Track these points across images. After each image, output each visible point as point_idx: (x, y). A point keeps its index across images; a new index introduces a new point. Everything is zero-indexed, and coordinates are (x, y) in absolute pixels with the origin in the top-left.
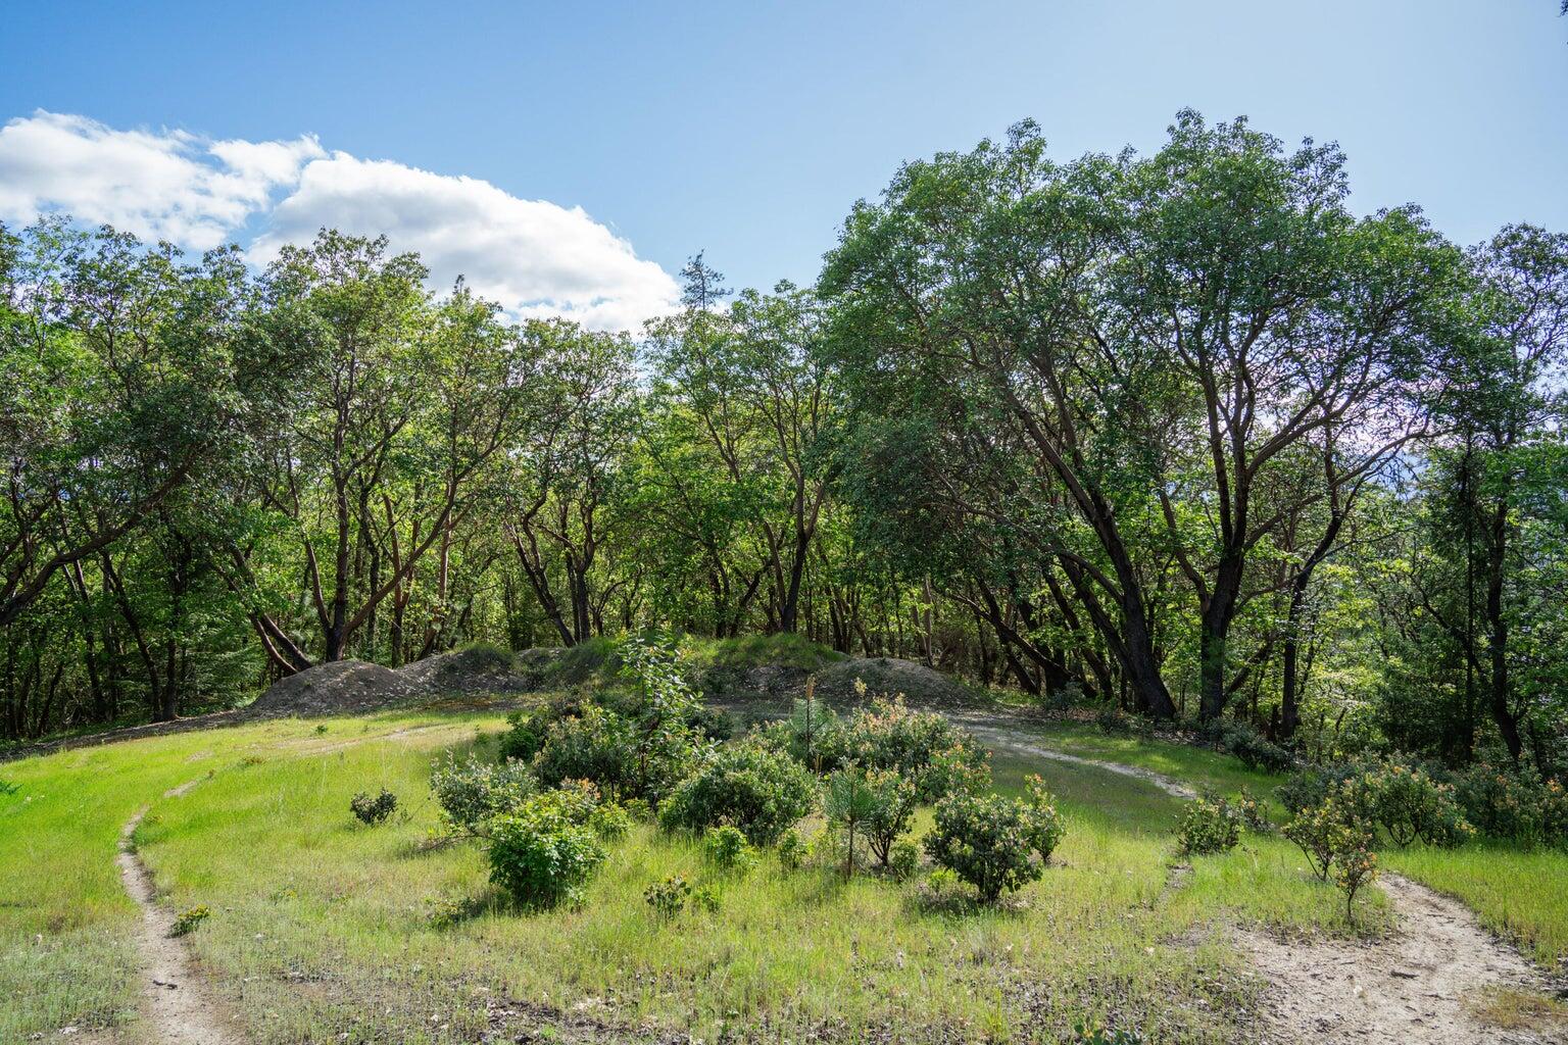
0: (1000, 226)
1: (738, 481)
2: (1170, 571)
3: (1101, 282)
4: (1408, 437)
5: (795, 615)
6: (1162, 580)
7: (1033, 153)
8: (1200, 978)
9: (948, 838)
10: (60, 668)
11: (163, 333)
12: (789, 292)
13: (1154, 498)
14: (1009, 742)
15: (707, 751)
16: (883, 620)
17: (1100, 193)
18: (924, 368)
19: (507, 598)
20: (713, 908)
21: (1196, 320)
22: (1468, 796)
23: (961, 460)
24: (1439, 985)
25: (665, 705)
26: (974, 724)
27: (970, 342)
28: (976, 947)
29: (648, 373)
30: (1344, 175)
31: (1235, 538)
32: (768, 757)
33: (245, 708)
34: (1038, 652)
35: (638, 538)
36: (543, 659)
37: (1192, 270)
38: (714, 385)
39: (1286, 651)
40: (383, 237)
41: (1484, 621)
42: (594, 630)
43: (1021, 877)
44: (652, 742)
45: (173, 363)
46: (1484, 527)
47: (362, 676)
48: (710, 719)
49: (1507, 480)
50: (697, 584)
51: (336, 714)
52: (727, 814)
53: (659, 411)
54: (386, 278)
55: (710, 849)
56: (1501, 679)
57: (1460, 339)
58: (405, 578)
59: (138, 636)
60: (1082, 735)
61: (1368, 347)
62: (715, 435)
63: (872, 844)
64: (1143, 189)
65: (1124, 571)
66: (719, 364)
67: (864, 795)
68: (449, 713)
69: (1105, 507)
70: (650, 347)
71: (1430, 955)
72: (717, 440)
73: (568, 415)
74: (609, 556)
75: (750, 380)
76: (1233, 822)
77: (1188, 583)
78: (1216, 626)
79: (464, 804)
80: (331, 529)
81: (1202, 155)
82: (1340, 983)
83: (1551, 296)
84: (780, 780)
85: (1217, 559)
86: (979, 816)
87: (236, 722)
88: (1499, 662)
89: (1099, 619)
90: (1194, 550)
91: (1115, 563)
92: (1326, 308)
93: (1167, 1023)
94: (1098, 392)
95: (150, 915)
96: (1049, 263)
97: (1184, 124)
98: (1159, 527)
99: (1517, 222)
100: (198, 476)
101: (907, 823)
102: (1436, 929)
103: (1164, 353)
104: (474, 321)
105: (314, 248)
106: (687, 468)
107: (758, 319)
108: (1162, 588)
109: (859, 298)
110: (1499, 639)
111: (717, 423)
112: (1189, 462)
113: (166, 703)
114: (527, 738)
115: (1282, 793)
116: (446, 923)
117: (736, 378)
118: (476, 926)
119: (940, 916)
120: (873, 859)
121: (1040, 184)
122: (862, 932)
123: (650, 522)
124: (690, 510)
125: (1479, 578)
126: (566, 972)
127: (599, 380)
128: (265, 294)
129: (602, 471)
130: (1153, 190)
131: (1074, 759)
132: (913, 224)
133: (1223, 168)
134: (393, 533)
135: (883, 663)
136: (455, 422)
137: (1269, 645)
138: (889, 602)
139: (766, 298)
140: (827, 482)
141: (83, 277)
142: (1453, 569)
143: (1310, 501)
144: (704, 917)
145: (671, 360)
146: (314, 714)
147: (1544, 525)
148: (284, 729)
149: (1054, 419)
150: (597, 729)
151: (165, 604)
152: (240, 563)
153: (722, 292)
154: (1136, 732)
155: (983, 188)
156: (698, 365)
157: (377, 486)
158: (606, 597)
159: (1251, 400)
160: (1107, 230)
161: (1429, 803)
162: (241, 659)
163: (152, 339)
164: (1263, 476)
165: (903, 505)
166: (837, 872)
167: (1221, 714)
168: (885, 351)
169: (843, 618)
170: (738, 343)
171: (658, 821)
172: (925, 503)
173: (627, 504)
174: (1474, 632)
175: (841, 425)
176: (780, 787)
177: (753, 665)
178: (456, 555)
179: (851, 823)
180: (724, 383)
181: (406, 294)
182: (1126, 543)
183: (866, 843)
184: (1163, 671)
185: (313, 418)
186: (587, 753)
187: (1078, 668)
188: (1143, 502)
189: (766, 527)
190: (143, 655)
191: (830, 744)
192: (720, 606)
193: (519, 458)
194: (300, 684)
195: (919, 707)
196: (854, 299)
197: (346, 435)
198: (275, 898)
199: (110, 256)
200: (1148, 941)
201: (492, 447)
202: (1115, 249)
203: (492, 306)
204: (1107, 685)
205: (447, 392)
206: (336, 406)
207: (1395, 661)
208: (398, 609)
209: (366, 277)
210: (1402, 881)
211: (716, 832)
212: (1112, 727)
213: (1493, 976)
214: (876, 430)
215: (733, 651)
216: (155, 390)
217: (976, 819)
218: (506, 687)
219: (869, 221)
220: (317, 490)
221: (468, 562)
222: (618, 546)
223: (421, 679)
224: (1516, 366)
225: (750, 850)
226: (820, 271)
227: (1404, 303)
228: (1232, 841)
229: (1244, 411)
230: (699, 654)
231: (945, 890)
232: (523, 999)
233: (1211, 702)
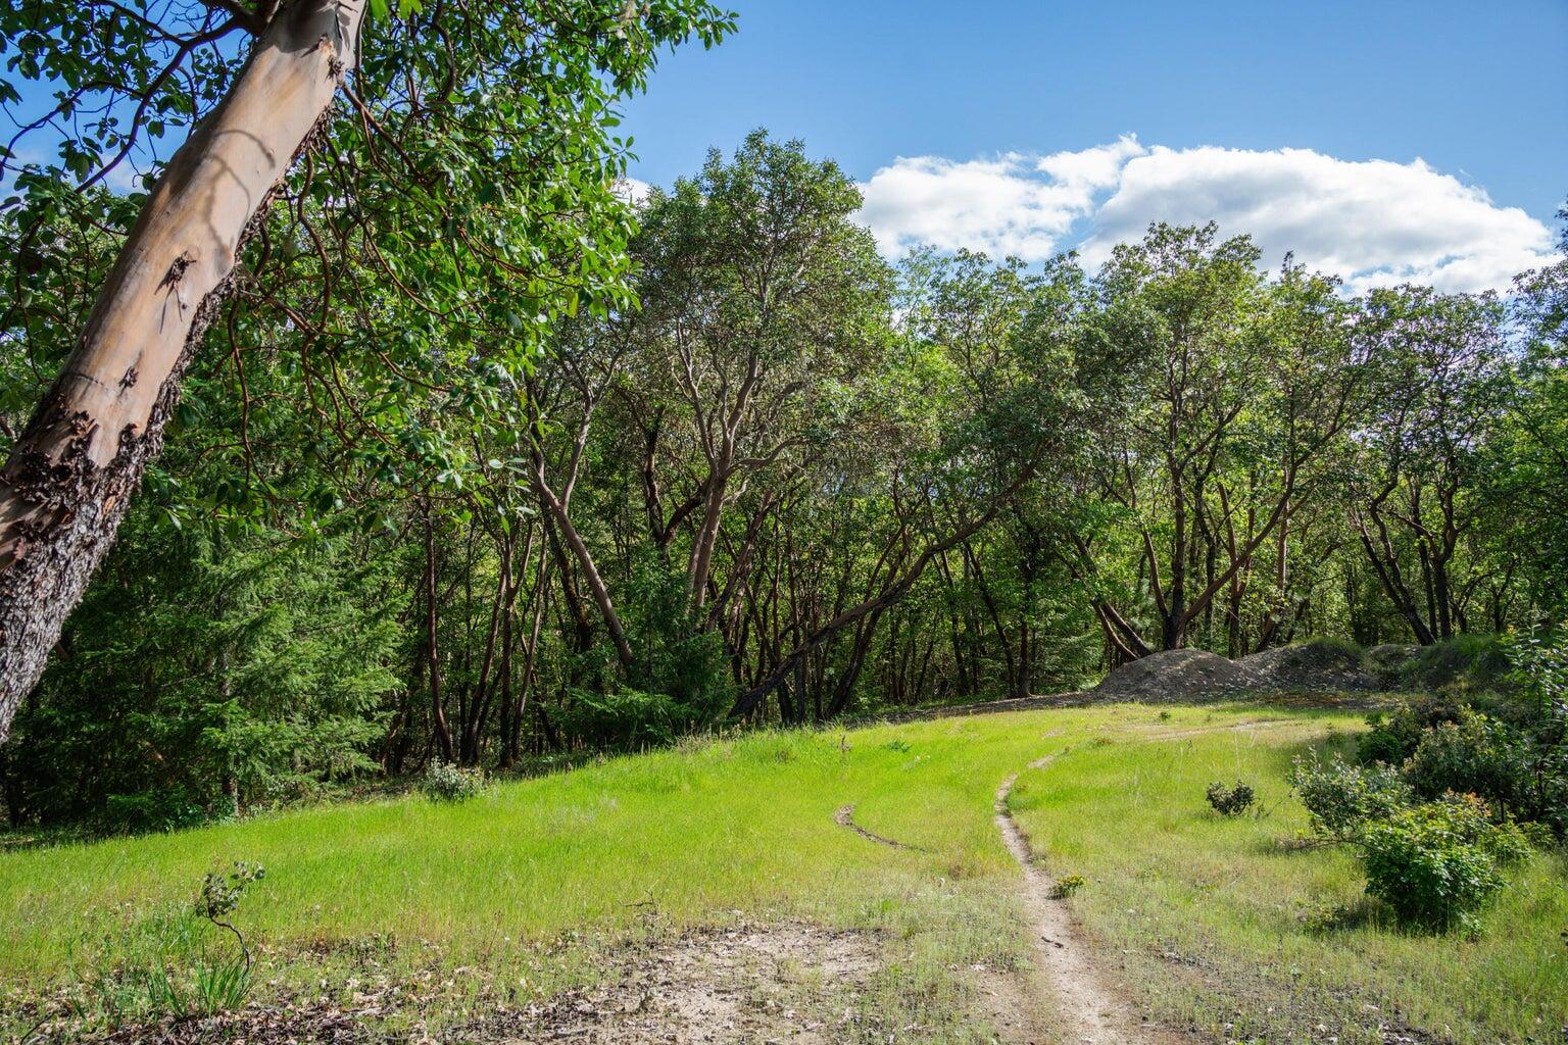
10: (931, 644)
11: (1012, 340)
19: (1350, 590)
29: (1520, 335)
33: (1089, 690)
35: (1510, 524)
36: (1398, 656)
40: (1212, 223)
42: (1456, 628)
44: (1553, 758)
45: (1021, 367)
47: (1201, 665)
51: (1175, 702)
53: (1536, 377)
54: (1216, 264)
58: (1241, 569)
59: (995, 619)
68: (1295, 708)
70: (1523, 305)
73: (1421, 389)
74: (1472, 544)
79: (1329, 805)
80: (1165, 518)
87: (1083, 702)
95: (1031, 876)
100: (1044, 470)
104: (1311, 298)
105: (1144, 244)
113: (1020, 681)
114: (1389, 742)
116: (1320, 929)
118: (1355, 937)
123: (1526, 505)
126: (1470, 1007)
127: (1458, 347)
128: (1100, 294)
129: (1465, 450)
134: (1228, 522)
136: (1292, 405)
141: (945, 297)
145: (1550, 317)
146: (1154, 700)
148: (1129, 713)
150: (1481, 738)
151: (1018, 590)
152: (1083, 552)
157: (1211, 475)
158: (1469, 590)
162: (1084, 644)
163: (1002, 347)
173: (1497, 486)
178: (1295, 545)
181: (1238, 279)
185: (1147, 410)
186: (1469, 765)
190: (1001, 637)
193: (1365, 440)
194: (1142, 671)
197: (1180, 425)
198: (1142, 877)
199: (966, 276)
201: (1334, 430)
203: (1330, 280)
205: (1284, 376)
206: (1170, 398)
208: (1235, 599)
209: (1197, 266)
216: (1004, 395)
218: (1355, 684)
220: (1151, 481)
221: (1307, 551)
222: (1486, 533)
223: (1262, 672)
232: (1419, 1027)
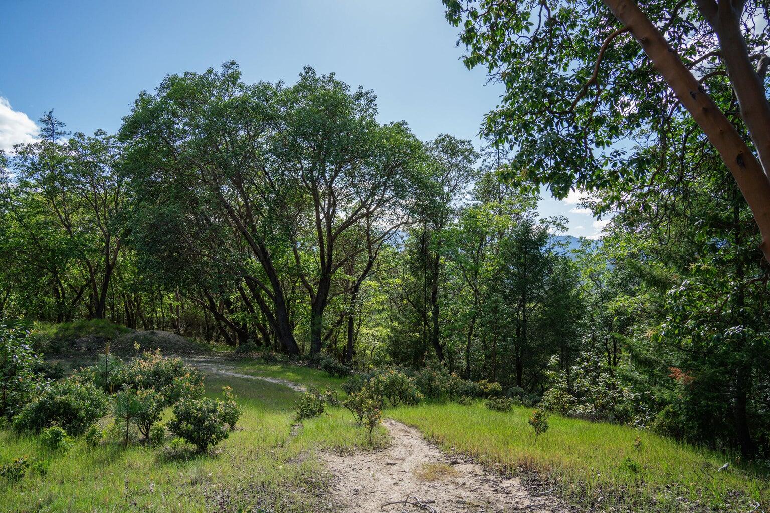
0: (218, 112)
1: (71, 237)
2: (297, 284)
3: (267, 144)
4: (401, 224)
5: (105, 308)
6: (294, 288)
7: (235, 77)
8: (303, 477)
9: (180, 422)
12: (103, 136)
13: (290, 251)
14: (217, 370)
15: (46, 385)
16: (154, 310)
17: (267, 101)
18: (176, 181)
20: (43, 473)
21: (311, 165)
22: (421, 382)
23: (195, 228)
24: (405, 466)
25: (19, 361)
26: (200, 362)
27: (201, 170)
28: (193, 476)
29: (16, 175)
30: (376, 105)
31: (327, 268)
32: (81, 387)
34: (234, 325)
35: (9, 268)
37: (309, 142)
38: (57, 183)
39: (349, 320)
41: (430, 305)
43: (219, 438)
44: (10, 383)
46: (431, 264)
48: (50, 367)
49: (439, 244)
50: (46, 293)
52: (56, 420)
53: (23, 196)
55: (44, 441)
56: (436, 330)
57: (421, 182)
60: (254, 365)
61: (385, 183)
62: (57, 211)
63: (140, 429)
64: (287, 101)
65: (276, 284)
66: (61, 172)
67: (135, 403)
69: (267, 253)
70: (17, 160)
71: (403, 453)
72: (59, 214)
75: (79, 182)
76: (322, 402)
77: (306, 290)
78: (318, 310)
81: (315, 88)
82: (365, 471)
83: (457, 166)
84: (88, 399)
85: (319, 278)
86: (196, 409)
88: (436, 323)
89: (264, 308)
90: (308, 274)
91: (271, 280)
92: (368, 164)
93: (286, 501)
94: (264, 198)
96: (242, 133)
97: (307, 73)
98: (292, 263)
99: (444, 134)
101: (160, 416)
102: (406, 442)
103: (295, 180)
106: (40, 229)
107: (85, 149)
108: (293, 292)
109: (142, 143)
110: (436, 313)
111: (59, 205)
112: (307, 233)
115: (344, 386)
117: (70, 180)
119: (175, 463)
120: (141, 436)
121: (238, 94)
122: (132, 476)
123: (16, 258)
124: (42, 252)
125: (428, 286)
130: (292, 102)
131: (250, 377)
132: (172, 107)
133: (324, 95)
135: (153, 333)
137: (342, 318)
138: (157, 302)
139: (89, 138)
140: (123, 238)
142: (419, 282)
143: (360, 252)
144: (38, 480)
145: (30, 168)
147: (453, 263)
149: (244, 210)
153: (65, 133)
154: (280, 362)
155: (209, 92)
156: (48, 172)
159: (335, 205)
160: (270, 119)
161: (405, 386)
164: (340, 240)
165: (165, 251)
166: (120, 445)
167: (320, 351)
168: (156, 171)
169: (132, 310)
170: (72, 161)
171: (12, 428)
172: (175, 250)
174: (426, 310)
175: (131, 208)
176: (88, 403)
177: (78, 337)
179: (128, 419)
180: (64, 183)
182: (277, 271)
183: (137, 428)
184: (295, 332)
187: (254, 332)
188: (285, 252)
189: (88, 262)
191: (119, 377)
192: (60, 305)
195: (169, 355)
196: (139, 143)
200: (279, 463)
202: (273, 129)
204: (267, 339)
207: (395, 323)
210: (393, 422)
211: (47, 431)
212: (269, 360)
213: (427, 459)
214: (150, 212)
215: (67, 329)
217: (195, 411)
219: (148, 103)
224: (443, 195)
225: (68, 438)
226: (120, 126)
227: (400, 164)
228: (321, 411)
229: (332, 210)
230: (46, 332)
231: (180, 449)
233: (315, 346)
